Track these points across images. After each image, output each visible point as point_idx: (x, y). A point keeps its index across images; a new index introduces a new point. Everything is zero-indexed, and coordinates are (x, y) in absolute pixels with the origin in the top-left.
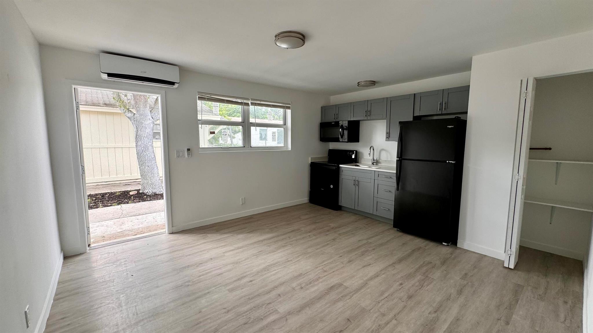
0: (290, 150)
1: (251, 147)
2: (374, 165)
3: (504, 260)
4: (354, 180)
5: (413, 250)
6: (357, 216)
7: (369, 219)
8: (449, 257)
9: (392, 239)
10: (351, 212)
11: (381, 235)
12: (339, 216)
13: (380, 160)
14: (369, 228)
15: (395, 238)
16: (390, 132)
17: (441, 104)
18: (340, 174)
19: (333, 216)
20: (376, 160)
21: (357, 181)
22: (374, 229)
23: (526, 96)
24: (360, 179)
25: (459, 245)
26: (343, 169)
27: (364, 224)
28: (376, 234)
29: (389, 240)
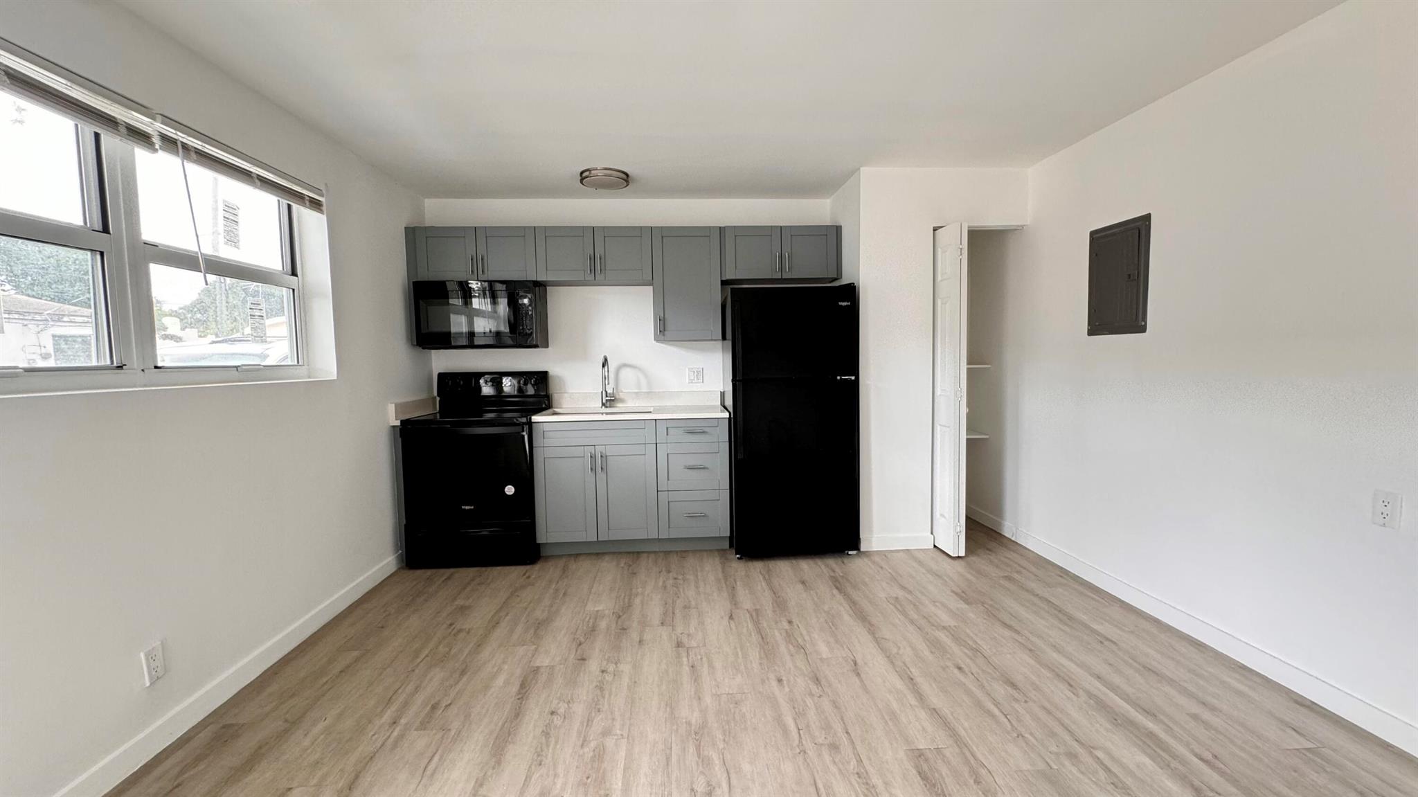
0: (335, 378)
1: (156, 367)
2: (607, 407)
3: (935, 546)
4: (593, 457)
5: (837, 588)
6: (607, 558)
7: (645, 555)
8: (889, 575)
9: (769, 583)
10: (578, 555)
11: (738, 583)
12: (570, 577)
13: (620, 394)
14: (688, 577)
15: (767, 577)
16: (666, 316)
17: (781, 257)
18: (534, 446)
19: (550, 582)
20: (610, 394)
21: (601, 456)
22: (699, 574)
23: (961, 254)
24: (609, 451)
25: (863, 548)
26: (546, 427)
27: (664, 573)
28: (724, 585)
29: (771, 589)
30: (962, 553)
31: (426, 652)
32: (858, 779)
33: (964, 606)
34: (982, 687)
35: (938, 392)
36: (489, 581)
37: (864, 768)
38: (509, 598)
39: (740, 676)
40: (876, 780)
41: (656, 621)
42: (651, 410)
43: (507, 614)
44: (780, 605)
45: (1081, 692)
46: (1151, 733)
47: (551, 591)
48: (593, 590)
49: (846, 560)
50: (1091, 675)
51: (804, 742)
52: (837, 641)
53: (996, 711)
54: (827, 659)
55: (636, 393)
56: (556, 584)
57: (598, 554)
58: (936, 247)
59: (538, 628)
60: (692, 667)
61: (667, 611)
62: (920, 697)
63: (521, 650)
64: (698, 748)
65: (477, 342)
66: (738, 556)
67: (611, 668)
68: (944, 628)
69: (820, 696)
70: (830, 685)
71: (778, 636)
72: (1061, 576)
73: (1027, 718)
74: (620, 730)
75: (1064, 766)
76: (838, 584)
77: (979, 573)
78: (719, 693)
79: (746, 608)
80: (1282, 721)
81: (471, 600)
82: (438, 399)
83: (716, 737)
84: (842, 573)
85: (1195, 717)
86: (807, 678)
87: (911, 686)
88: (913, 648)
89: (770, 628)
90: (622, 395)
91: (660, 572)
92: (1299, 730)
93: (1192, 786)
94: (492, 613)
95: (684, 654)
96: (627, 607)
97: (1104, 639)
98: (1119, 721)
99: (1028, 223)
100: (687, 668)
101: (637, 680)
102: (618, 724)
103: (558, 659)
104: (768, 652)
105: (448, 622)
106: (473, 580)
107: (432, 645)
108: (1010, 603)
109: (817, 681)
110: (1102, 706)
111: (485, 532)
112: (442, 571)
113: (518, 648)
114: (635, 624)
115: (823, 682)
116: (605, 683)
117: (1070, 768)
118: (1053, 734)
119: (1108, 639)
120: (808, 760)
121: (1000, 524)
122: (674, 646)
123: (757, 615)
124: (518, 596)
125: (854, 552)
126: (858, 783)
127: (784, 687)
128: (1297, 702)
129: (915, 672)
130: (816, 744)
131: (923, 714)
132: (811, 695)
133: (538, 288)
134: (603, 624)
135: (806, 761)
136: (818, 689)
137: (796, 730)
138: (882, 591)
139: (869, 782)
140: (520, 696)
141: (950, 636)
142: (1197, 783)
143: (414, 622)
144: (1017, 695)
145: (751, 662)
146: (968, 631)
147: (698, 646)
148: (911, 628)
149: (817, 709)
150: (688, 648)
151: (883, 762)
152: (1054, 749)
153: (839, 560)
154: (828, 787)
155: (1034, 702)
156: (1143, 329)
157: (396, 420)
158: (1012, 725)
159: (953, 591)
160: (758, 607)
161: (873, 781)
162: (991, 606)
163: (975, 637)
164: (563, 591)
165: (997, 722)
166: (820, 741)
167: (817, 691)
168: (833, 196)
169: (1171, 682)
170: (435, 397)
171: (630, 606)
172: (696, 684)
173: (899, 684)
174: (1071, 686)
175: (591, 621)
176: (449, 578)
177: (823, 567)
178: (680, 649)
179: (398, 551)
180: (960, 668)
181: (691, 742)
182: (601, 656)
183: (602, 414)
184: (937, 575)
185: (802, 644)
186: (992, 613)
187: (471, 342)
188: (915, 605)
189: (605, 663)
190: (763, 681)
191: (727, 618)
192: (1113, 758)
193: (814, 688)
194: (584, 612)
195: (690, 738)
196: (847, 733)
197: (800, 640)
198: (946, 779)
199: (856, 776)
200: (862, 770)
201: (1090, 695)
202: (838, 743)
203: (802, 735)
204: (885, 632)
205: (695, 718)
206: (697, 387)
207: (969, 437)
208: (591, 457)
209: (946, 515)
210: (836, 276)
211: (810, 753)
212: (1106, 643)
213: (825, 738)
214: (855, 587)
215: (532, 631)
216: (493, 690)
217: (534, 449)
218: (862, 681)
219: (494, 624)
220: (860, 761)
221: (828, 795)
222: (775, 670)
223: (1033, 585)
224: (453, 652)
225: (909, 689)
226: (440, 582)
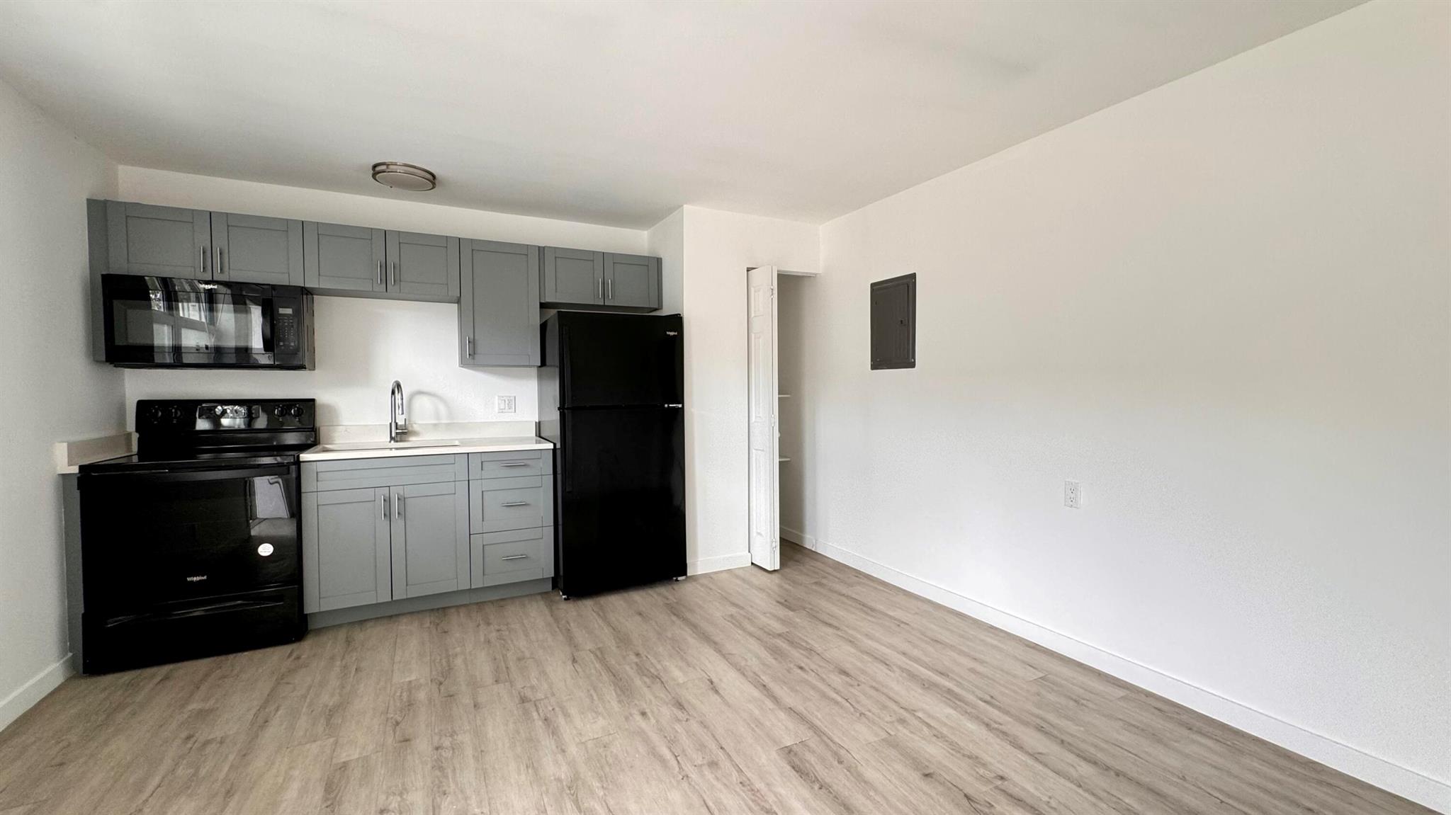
2: (397, 441)
3: (752, 563)
4: (388, 501)
5: (675, 614)
6: (404, 620)
7: (453, 610)
8: (718, 595)
9: (605, 619)
10: (362, 622)
11: (572, 625)
12: (359, 649)
13: (415, 426)
14: (513, 626)
15: (601, 614)
16: (476, 338)
17: (603, 283)
18: (303, 490)
19: (332, 658)
20: (401, 426)
21: (399, 499)
22: (525, 621)
23: (772, 294)
24: (408, 492)
25: (690, 572)
26: (321, 467)
27: (483, 626)
28: (557, 630)
29: (609, 624)
30: (777, 567)
31: (157, 780)
32: (743, 788)
33: (791, 613)
34: (823, 680)
35: (753, 419)
36: (235, 672)
37: (746, 776)
38: (273, 690)
39: (600, 718)
40: (759, 785)
41: (489, 680)
42: (457, 443)
43: (277, 710)
44: (624, 640)
45: (895, 668)
46: (949, 689)
47: (337, 669)
48: (397, 658)
49: (676, 587)
50: (898, 653)
51: (684, 767)
52: (688, 665)
53: (839, 699)
54: (684, 683)
55: (435, 425)
56: (342, 660)
57: (391, 617)
58: (749, 287)
59: (331, 716)
60: (546, 720)
61: (498, 667)
62: (775, 699)
63: (314, 748)
64: (577, 803)
65: (185, 361)
66: (564, 597)
67: (447, 742)
68: (779, 635)
69: (687, 720)
70: (695, 709)
71: (630, 670)
72: (857, 577)
73: (862, 698)
74: (478, 808)
75: (898, 730)
76: (675, 610)
77: (794, 583)
78: (583, 741)
79: (588, 648)
80: (1023, 662)
81: (212, 702)
82: (135, 437)
83: (593, 786)
84: (675, 599)
85: (972, 670)
86: (670, 706)
87: (765, 692)
88: (759, 658)
89: (620, 665)
90: (416, 428)
91: (478, 626)
92: (1034, 666)
93: (984, 723)
94: (253, 711)
95: (533, 709)
96: (448, 672)
97: (900, 623)
98: (928, 686)
99: (820, 271)
100: (540, 723)
101: (483, 749)
102: (473, 801)
103: (371, 747)
104: (624, 690)
105: (184, 735)
106: (207, 675)
107: (163, 769)
108: (824, 604)
109: (680, 706)
110: (912, 676)
111: (198, 612)
112: (148, 672)
113: (308, 746)
114: (464, 688)
115: (686, 706)
116: (443, 761)
117: (903, 732)
118: (885, 707)
119: (903, 622)
120: (693, 783)
121: (801, 538)
122: (517, 702)
123: (602, 653)
124: (288, 683)
125: (684, 578)
126: (744, 792)
127: (649, 719)
128: (1027, 646)
129: (765, 679)
130: (695, 766)
131: (782, 715)
132: (679, 720)
133: (301, 296)
134: (422, 695)
135: (690, 784)
136: (683, 713)
137: (673, 758)
138: (718, 611)
139: (753, 788)
140: (329, 803)
141: (786, 641)
142: (986, 720)
143: (121, 747)
144: (852, 682)
145: (609, 702)
146: (800, 635)
147: (546, 698)
148: (752, 641)
149: (687, 732)
150: (535, 701)
151: (760, 767)
152: (888, 719)
153: (669, 587)
154: (718, 803)
155: (865, 683)
156: (913, 365)
157: (70, 465)
158: (854, 708)
159: (778, 602)
160: (601, 645)
161: (757, 786)
162: (811, 609)
163: (805, 638)
164: (355, 667)
165: (842, 707)
166: (699, 762)
167: (683, 716)
168: (652, 228)
169: (952, 647)
170: (129, 435)
171: (450, 669)
172: (555, 737)
173: (756, 693)
174: (887, 664)
175: (405, 694)
176: (166, 678)
177: (655, 596)
178: (526, 704)
179: (66, 654)
180: (801, 668)
181: (566, 798)
182: (430, 732)
183: (391, 449)
184: (761, 589)
185: (656, 673)
186: (814, 616)
187: (177, 359)
188: (749, 619)
189: (436, 738)
190: (627, 719)
191: (570, 662)
192: (929, 716)
193: (679, 714)
194: (391, 687)
195: (565, 795)
196: (721, 748)
197: (652, 670)
198: (816, 766)
199: (741, 785)
200: (744, 779)
201: (903, 670)
202: (716, 760)
203: (680, 761)
204: (729, 647)
205: (564, 772)
206: (509, 417)
207: (781, 460)
208: (384, 500)
209: (763, 533)
210: (656, 306)
211: (694, 776)
212: (902, 625)
213: (703, 758)
214: (691, 611)
215: (322, 720)
216: (284, 805)
217: (303, 495)
218: (722, 697)
219: (261, 723)
220: (740, 771)
221: (720, 810)
222: (636, 704)
223: (839, 587)
224: (203, 772)
225: (765, 695)
226: (151, 685)
